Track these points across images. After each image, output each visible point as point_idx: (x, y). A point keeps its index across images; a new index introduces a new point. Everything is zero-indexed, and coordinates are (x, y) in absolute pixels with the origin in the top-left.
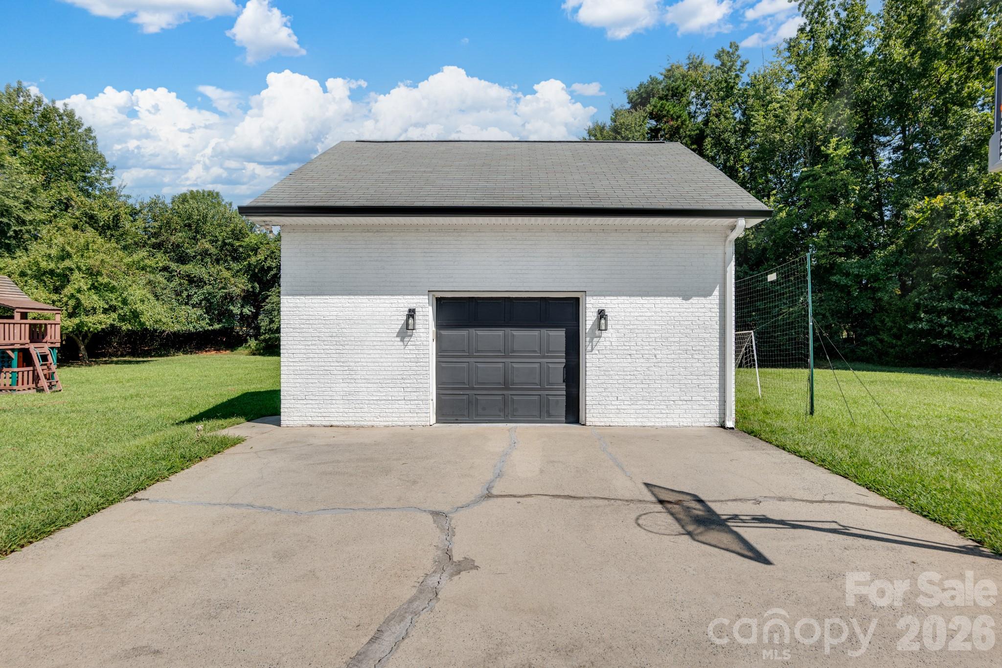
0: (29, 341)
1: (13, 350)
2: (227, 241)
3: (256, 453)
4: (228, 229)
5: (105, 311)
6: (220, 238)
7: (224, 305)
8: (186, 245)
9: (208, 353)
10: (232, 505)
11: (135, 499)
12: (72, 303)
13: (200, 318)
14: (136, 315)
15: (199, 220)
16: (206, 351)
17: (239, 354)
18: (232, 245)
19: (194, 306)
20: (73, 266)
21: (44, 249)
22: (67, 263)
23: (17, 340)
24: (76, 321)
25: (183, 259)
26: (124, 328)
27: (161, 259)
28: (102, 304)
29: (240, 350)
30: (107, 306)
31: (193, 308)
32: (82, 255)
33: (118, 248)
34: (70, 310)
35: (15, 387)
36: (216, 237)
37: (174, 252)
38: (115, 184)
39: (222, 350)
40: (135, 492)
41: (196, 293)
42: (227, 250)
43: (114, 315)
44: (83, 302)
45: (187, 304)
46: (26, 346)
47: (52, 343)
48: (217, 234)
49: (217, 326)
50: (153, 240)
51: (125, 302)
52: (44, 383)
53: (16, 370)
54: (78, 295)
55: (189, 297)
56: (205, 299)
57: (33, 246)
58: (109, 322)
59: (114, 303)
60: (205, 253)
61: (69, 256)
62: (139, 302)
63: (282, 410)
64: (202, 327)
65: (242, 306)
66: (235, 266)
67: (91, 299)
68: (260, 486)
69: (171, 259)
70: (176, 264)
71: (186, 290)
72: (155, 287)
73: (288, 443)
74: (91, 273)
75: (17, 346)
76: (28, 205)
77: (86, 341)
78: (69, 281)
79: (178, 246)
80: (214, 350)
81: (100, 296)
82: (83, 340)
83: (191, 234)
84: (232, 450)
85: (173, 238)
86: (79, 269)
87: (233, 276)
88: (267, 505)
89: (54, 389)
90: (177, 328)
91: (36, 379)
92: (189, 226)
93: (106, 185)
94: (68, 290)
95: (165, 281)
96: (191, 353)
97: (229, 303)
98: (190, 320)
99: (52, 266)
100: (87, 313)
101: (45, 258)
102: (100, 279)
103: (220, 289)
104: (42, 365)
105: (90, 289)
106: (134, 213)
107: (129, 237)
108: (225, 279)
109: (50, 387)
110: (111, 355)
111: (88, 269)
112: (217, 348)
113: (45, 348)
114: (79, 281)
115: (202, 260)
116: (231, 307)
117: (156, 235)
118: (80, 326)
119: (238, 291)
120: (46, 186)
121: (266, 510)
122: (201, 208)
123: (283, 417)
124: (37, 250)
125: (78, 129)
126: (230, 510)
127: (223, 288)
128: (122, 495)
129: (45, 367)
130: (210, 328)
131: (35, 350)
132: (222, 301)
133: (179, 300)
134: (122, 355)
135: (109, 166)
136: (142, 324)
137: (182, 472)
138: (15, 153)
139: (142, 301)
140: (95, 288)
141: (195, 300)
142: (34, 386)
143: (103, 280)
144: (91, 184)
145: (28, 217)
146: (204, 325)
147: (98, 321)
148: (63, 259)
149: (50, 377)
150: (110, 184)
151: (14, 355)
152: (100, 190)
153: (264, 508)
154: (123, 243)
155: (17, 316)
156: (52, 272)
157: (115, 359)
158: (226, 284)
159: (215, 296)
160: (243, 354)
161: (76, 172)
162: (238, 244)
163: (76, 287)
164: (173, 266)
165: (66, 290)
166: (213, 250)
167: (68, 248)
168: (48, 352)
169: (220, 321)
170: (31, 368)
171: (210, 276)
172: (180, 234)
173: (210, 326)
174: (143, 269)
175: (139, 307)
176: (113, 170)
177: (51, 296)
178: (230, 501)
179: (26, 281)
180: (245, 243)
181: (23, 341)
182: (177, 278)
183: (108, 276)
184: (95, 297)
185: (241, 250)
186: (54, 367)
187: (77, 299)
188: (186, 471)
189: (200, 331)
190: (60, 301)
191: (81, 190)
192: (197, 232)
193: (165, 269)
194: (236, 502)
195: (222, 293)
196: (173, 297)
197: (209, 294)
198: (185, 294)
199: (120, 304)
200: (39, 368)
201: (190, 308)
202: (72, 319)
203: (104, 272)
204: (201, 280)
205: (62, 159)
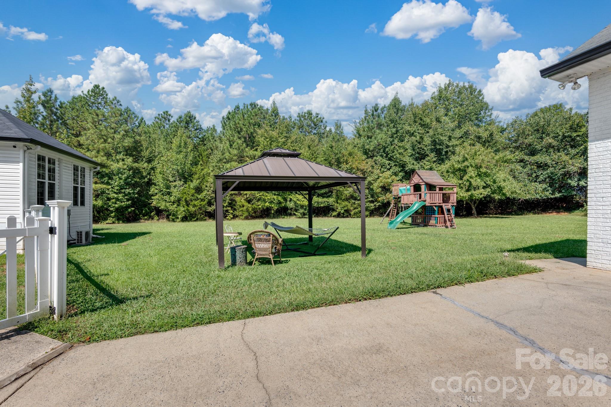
0: (442, 202)
1: (435, 206)
2: (566, 135)
3: (546, 283)
4: (567, 126)
5: (484, 188)
6: (561, 133)
7: (564, 180)
8: (535, 143)
9: (551, 214)
10: (497, 323)
11: (435, 293)
12: (468, 184)
13: (545, 190)
14: (500, 189)
15: (544, 124)
16: (549, 213)
17: (577, 215)
18: (571, 137)
19: (540, 182)
20: (468, 165)
21: (456, 158)
22: (466, 163)
23: (437, 201)
24: (470, 193)
25: (533, 153)
26: (496, 198)
27: (519, 155)
28: (483, 184)
29: (577, 212)
30: (485, 185)
31: (540, 184)
32: (473, 158)
33: (492, 152)
34: (467, 188)
35: (436, 225)
36: (558, 133)
37: (527, 149)
38: (493, 117)
39: (562, 212)
40: (438, 287)
41: (542, 174)
42: (566, 141)
43: (489, 190)
44: (472, 183)
45: (536, 181)
46: (441, 205)
47: (453, 203)
48: (558, 131)
49: (557, 195)
50: (514, 144)
51: (494, 182)
52: (448, 224)
53: (437, 216)
54: (471, 180)
55: (537, 176)
56: (549, 177)
57: (453, 157)
58: (486, 193)
59: (489, 183)
60: (550, 146)
61: (467, 159)
62: (502, 181)
63: (588, 251)
64: (546, 196)
65: (579, 180)
66: (573, 151)
67: (477, 182)
68: (534, 315)
69: (526, 154)
70: (529, 157)
71: (535, 172)
72: (514, 173)
73: (586, 283)
74: (478, 167)
75: (437, 204)
76: (450, 138)
77: (476, 205)
78: (466, 173)
79: (530, 145)
80: (556, 212)
81: (482, 179)
82: (474, 204)
83: (538, 135)
84: (527, 276)
85: (526, 141)
86: (472, 166)
87: (571, 159)
88: (531, 337)
89: (453, 227)
90: (528, 197)
91: (445, 222)
92: (538, 130)
93: (488, 119)
94: (466, 177)
95: (521, 168)
96: (538, 213)
97: (567, 178)
98: (537, 192)
99: (459, 166)
100: (475, 189)
101: (457, 163)
102: (481, 170)
103: (560, 170)
104: (448, 214)
105: (476, 176)
106: (503, 131)
107: (498, 144)
108: (564, 161)
109: (451, 226)
110: (490, 214)
111: (476, 166)
112: (558, 210)
113: (449, 206)
114: (471, 172)
115: (547, 151)
116: (569, 181)
117: (516, 141)
118: (471, 196)
119: (575, 169)
120: (459, 127)
121: (526, 343)
122: (546, 117)
123: (589, 258)
124: (454, 159)
125: (475, 93)
126: (492, 327)
127: (563, 168)
128: (429, 287)
129: (449, 216)
130: (552, 197)
131: (445, 207)
132: (562, 178)
133: (529, 179)
134: (496, 214)
135: (490, 107)
136: (504, 194)
137: (477, 283)
138: (446, 115)
139: (504, 181)
140: (479, 175)
141: (541, 178)
142: (444, 225)
143: (483, 170)
144: (480, 121)
145: (450, 144)
146: (548, 194)
147: (480, 194)
148: (464, 161)
149: (451, 221)
150: (490, 117)
151: (436, 209)
152: (485, 122)
153: (526, 340)
154: (495, 149)
155: (437, 189)
156: (459, 169)
157: (491, 216)
158: (565, 165)
159: (556, 175)
160: (579, 215)
161: (473, 116)
162: (575, 135)
163: (470, 175)
164: (526, 158)
165: (465, 177)
166: (555, 143)
167: (466, 155)
168: (450, 208)
169: (560, 192)
170: (443, 216)
171: (553, 161)
172: (531, 137)
173: (552, 195)
174: (506, 161)
175: (503, 184)
176: (491, 109)
177: (459, 181)
178: (497, 319)
179: (449, 175)
180: (582, 133)
181: (440, 202)
182: (529, 166)
183: (486, 168)
184: (479, 180)
185: (578, 138)
186: (453, 216)
187: (470, 182)
188: (480, 283)
189: (545, 199)
190: (463, 184)
191: (475, 125)
192: (543, 133)
193: (522, 161)
194: (501, 321)
195: (562, 172)
196: (526, 178)
197: (552, 173)
198: (534, 175)
199: (492, 183)
200: (446, 216)
201: (538, 184)
202: (467, 193)
203: (483, 166)
204: (546, 165)
205: (467, 111)
